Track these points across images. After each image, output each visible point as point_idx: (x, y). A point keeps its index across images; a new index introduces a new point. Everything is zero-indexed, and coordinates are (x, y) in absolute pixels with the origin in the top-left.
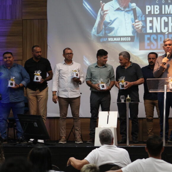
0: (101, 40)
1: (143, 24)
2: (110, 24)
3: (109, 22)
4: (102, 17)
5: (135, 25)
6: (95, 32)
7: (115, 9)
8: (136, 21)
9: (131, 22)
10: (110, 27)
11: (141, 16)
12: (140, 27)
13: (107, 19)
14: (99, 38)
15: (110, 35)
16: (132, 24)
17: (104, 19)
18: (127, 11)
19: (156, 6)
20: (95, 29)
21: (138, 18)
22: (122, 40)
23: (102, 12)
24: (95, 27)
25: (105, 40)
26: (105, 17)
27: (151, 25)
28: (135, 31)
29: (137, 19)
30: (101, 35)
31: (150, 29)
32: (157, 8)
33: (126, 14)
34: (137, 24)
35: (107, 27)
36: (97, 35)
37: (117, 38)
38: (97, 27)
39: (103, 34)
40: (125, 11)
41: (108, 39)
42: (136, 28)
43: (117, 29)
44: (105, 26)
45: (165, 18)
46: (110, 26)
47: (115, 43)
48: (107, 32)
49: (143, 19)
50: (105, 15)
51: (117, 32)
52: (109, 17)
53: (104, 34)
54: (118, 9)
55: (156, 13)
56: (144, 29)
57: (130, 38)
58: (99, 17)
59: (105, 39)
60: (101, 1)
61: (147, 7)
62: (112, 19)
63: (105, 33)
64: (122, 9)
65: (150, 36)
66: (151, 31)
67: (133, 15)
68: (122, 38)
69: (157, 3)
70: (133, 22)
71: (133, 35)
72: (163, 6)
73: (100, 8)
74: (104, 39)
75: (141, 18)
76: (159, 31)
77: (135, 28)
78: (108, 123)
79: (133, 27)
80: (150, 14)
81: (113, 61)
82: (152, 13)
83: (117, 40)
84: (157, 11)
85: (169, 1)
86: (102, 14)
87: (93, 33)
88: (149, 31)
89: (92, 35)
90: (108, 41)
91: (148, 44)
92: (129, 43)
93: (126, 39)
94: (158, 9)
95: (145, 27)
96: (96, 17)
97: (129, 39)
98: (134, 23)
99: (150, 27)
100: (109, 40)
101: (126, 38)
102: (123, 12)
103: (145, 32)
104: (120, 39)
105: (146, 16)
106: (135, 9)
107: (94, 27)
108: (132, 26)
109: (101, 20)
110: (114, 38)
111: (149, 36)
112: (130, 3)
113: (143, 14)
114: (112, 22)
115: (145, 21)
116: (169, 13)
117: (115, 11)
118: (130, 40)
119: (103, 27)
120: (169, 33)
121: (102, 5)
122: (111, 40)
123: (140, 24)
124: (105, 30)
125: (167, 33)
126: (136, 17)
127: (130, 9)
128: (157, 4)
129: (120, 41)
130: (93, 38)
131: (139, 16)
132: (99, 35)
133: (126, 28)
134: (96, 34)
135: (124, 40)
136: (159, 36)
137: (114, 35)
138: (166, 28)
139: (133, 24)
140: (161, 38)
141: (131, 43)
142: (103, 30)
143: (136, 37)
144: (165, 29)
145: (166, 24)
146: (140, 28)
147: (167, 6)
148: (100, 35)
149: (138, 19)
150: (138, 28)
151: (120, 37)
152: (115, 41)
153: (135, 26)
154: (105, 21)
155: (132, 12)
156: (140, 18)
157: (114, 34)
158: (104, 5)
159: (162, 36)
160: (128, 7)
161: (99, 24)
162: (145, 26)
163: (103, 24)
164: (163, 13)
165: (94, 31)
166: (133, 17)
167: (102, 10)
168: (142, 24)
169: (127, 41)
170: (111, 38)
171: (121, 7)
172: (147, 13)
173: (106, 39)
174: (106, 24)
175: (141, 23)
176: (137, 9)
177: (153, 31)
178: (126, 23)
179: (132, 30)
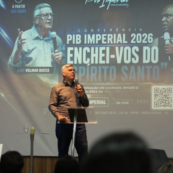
0: (18, 71)
1: (63, 54)
2: (27, 54)
3: (27, 51)
4: (20, 47)
5: (54, 55)
6: (12, 62)
7: (34, 38)
8: (56, 51)
9: (51, 52)
11: (61, 45)
12: (59, 58)
13: (25, 48)
14: (17, 68)
15: (28, 65)
16: (51, 55)
17: (22, 48)
18: (46, 40)
19: (77, 36)
20: (11, 59)
21: (58, 48)
22: (40, 72)
23: (19, 41)
24: (12, 57)
25: (22, 71)
26: (22, 46)
27: (72, 55)
28: (54, 62)
29: (57, 49)
30: (18, 66)
31: (71, 60)
32: (78, 37)
33: (45, 43)
34: (56, 54)
36: (14, 66)
37: (35, 69)
38: (14, 57)
39: (20, 65)
40: (44, 40)
41: (25, 70)
42: (56, 58)
43: (36, 60)
44: (23, 56)
45: (87, 49)
46: (28, 56)
48: (24, 62)
49: (64, 49)
50: (23, 44)
51: (35, 63)
52: (27, 46)
53: (21, 64)
54: (37, 38)
55: (77, 43)
56: (64, 60)
57: (48, 69)
58: (17, 46)
60: (19, 29)
61: (68, 36)
62: (31, 49)
63: (23, 64)
64: (41, 38)
66: (72, 62)
67: (52, 44)
68: (40, 69)
69: (79, 32)
70: (52, 53)
71: (52, 66)
72: (85, 35)
73: (18, 36)
74: (21, 69)
75: (61, 48)
76: (80, 62)
77: (54, 59)
79: (53, 57)
80: (71, 44)
81: (30, 93)
82: (74, 43)
83: (35, 71)
84: (78, 41)
85: (92, 30)
86: (20, 43)
87: (9, 63)
88: (69, 62)
89: (9, 66)
90: (25, 72)
92: (48, 75)
93: (45, 70)
94: (79, 39)
95: (65, 58)
96: (13, 46)
97: (48, 70)
98: (54, 53)
99: (71, 58)
100: (27, 71)
101: (44, 69)
102: (42, 41)
103: (65, 63)
104: (39, 71)
105: (67, 46)
106: (55, 38)
107: (11, 57)
108: (51, 56)
110: (32, 69)
112: (49, 31)
113: (64, 44)
114: (30, 52)
116: (91, 43)
117: (34, 40)
118: (48, 71)
119: (21, 57)
120: (91, 65)
121: (20, 33)
122: (29, 72)
123: (60, 55)
124: (22, 60)
125: (88, 65)
126: (55, 47)
127: (50, 38)
128: (79, 34)
131: (59, 46)
132: (16, 65)
133: (45, 59)
134: (12, 64)
135: (42, 72)
136: (80, 68)
137: (32, 66)
138: (88, 59)
139: (52, 54)
140: (82, 70)
141: (50, 75)
142: (20, 60)
143: (55, 69)
144: (86, 60)
145: (88, 55)
146: (60, 59)
147: (89, 36)
148: (17, 65)
149: (58, 49)
150: (58, 59)
151: (39, 68)
152: (33, 73)
153: (55, 57)
154: (22, 50)
155: (52, 41)
156: (60, 48)
157: (32, 65)
158: (22, 33)
159: (84, 68)
160: (48, 36)
161: (16, 54)
162: (65, 57)
163: (20, 54)
164: (85, 43)
166: (53, 47)
167: (20, 38)
168: (62, 55)
170: (29, 69)
171: (40, 35)
172: (68, 43)
173: (24, 70)
174: (24, 54)
175: (61, 53)
176: (57, 38)
177: (74, 62)
178: (45, 53)
179: (51, 61)
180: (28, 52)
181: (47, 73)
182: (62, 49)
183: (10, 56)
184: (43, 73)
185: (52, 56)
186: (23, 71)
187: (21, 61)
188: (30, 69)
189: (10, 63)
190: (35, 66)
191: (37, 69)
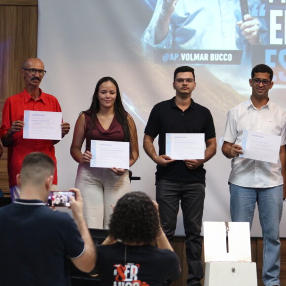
0: (165, 58)
1: (261, 25)
3: (185, 16)
4: (168, 6)
5: (242, 26)
6: (151, 38)
8: (247, 16)
9: (235, 20)
11: (256, 6)
12: (254, 31)
13: (179, 11)
14: (162, 52)
15: (185, 46)
16: (236, 24)
17: (173, 10)
20: (150, 31)
21: (249, 11)
22: (212, 60)
24: (151, 27)
26: (174, 4)
27: (279, 27)
28: (243, 39)
29: (247, 13)
30: (165, 47)
31: (278, 37)
34: (247, 23)
36: (155, 46)
37: (202, 55)
38: (155, 28)
39: (169, 45)
41: (180, 57)
42: (246, 32)
43: (203, 35)
44: (175, 27)
46: (185, 27)
47: (197, 65)
48: (178, 39)
49: (263, 13)
50: (175, 2)
51: (201, 42)
52: (184, 6)
53: (171, 43)
56: (264, 36)
57: (230, 55)
58: (161, 5)
59: (174, 56)
63: (174, 43)
65: (278, 53)
66: (279, 42)
68: (212, 55)
70: (238, 20)
71: (237, 49)
74: (172, 55)
75: (257, 11)
77: (243, 33)
78: (228, 252)
79: (239, 30)
80: (278, 3)
82: (283, 0)
83: (202, 58)
87: (145, 41)
88: (274, 40)
89: (144, 46)
90: (180, 61)
92: (229, 66)
93: (222, 57)
95: (264, 31)
96: (154, 5)
97: (230, 57)
98: (241, 22)
99: (278, 31)
100: (183, 59)
101: (221, 55)
103: (265, 44)
104: (209, 58)
105: (269, 7)
107: (148, 28)
108: (236, 27)
109: (164, 12)
110: (195, 55)
111: (274, 52)
115: (266, 19)
118: (230, 59)
119: (170, 28)
122: (187, 60)
123: (254, 25)
124: (174, 35)
126: (245, 8)
129: (209, 62)
130: (145, 52)
131: (253, 6)
132: (160, 46)
133: (223, 33)
134: (152, 43)
135: (217, 60)
137: (195, 48)
139: (238, 23)
141: (234, 66)
142: (170, 34)
143: (244, 54)
146: (255, 33)
148: (163, 45)
149: (251, 14)
150: (250, 33)
151: (209, 52)
153: (243, 30)
154: (173, 13)
156: (255, 12)
157: (195, 45)
161: (161, 22)
162: (266, 29)
163: (169, 21)
165: (147, 37)
166: (239, 9)
168: (258, 25)
169: (223, 63)
170: (188, 54)
172: (271, 0)
173: (177, 55)
174: (177, 22)
175: (256, 21)
177: (284, 42)
179: (236, 37)
180: (186, 19)
181: (227, 63)
182: (258, 13)
183: (147, 26)
184: (219, 62)
185: (238, 26)
186: (176, 58)
187: (171, 37)
188: (191, 55)
189: (148, 40)
190: (201, 48)
191: (205, 55)
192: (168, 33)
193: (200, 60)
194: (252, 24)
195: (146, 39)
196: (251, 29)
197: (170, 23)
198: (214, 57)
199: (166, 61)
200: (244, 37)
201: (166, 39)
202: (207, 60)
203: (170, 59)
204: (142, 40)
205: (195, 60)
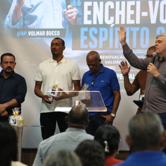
0: (18, 34)
1: (78, 12)
2: (31, 11)
3: (31, 7)
4: (20, 1)
5: (66, 13)
6: (10, 21)
8: (69, 6)
9: (62, 9)
10: (31, 16)
12: (73, 16)
13: (27, 4)
14: (16, 31)
15: (31, 26)
16: (62, 12)
17: (23, 3)
20: (9, 17)
21: (71, 3)
22: (47, 35)
24: (10, 15)
25: (23, 34)
27: (89, 13)
29: (69, 4)
30: (18, 27)
31: (89, 19)
34: (69, 11)
35: (27, 16)
36: (12, 27)
37: (41, 32)
38: (12, 15)
39: (21, 26)
41: (27, 33)
42: (69, 17)
43: (41, 19)
44: (25, 14)
45: (110, 4)
46: (31, 14)
47: (38, 38)
48: (26, 22)
49: (79, 4)
51: (40, 23)
52: (30, 1)
53: (22, 25)
57: (59, 32)
62: (35, 4)
63: (24, 24)
65: (89, 30)
66: (89, 22)
68: (47, 32)
70: (64, 9)
71: (63, 28)
74: (22, 32)
75: (76, 2)
76: (101, 22)
77: (66, 17)
79: (64, 15)
81: (35, 65)
83: (41, 34)
87: (6, 23)
88: (87, 22)
89: (5, 27)
90: (27, 36)
91: (85, 41)
95: (80, 16)
98: (65, 10)
99: (89, 16)
100: (29, 35)
101: (53, 32)
103: (81, 24)
104: (45, 34)
107: (8, 15)
108: (62, 14)
110: (37, 32)
111: (86, 29)
114: (34, 8)
115: (82, 8)
119: (21, 15)
120: (116, 26)
122: (32, 35)
123: (74, 12)
124: (24, 19)
125: (112, 25)
130: (6, 31)
132: (15, 26)
133: (54, 17)
134: (10, 25)
135: (50, 35)
137: (37, 28)
138: (112, 18)
139: (64, 11)
140: (104, 32)
142: (21, 19)
143: (67, 31)
144: (109, 19)
146: (74, 17)
148: (17, 26)
149: (72, 5)
150: (71, 17)
151: (46, 30)
152: (38, 36)
153: (67, 15)
154: (24, 5)
157: (37, 25)
159: (106, 30)
162: (81, 15)
163: (21, 10)
165: (8, 20)
168: (76, 12)
169: (54, 37)
170: (32, 32)
173: (25, 32)
174: (26, 11)
175: (75, 9)
177: (92, 22)
178: (53, 9)
179: (62, 20)
180: (31, 9)
182: (77, 4)
184: (51, 37)
185: (63, 13)
186: (25, 34)
187: (22, 21)
188: (34, 32)
189: (8, 23)
190: (40, 28)
191: (43, 32)
192: (20, 18)
193: (40, 35)
194: (73, 11)
195: (7, 22)
196: (72, 14)
197: (21, 11)
198: (49, 33)
199: (19, 36)
200: (67, 20)
201: (19, 22)
202: (44, 35)
203: (22, 35)
204: (4, 23)
205: (37, 35)
